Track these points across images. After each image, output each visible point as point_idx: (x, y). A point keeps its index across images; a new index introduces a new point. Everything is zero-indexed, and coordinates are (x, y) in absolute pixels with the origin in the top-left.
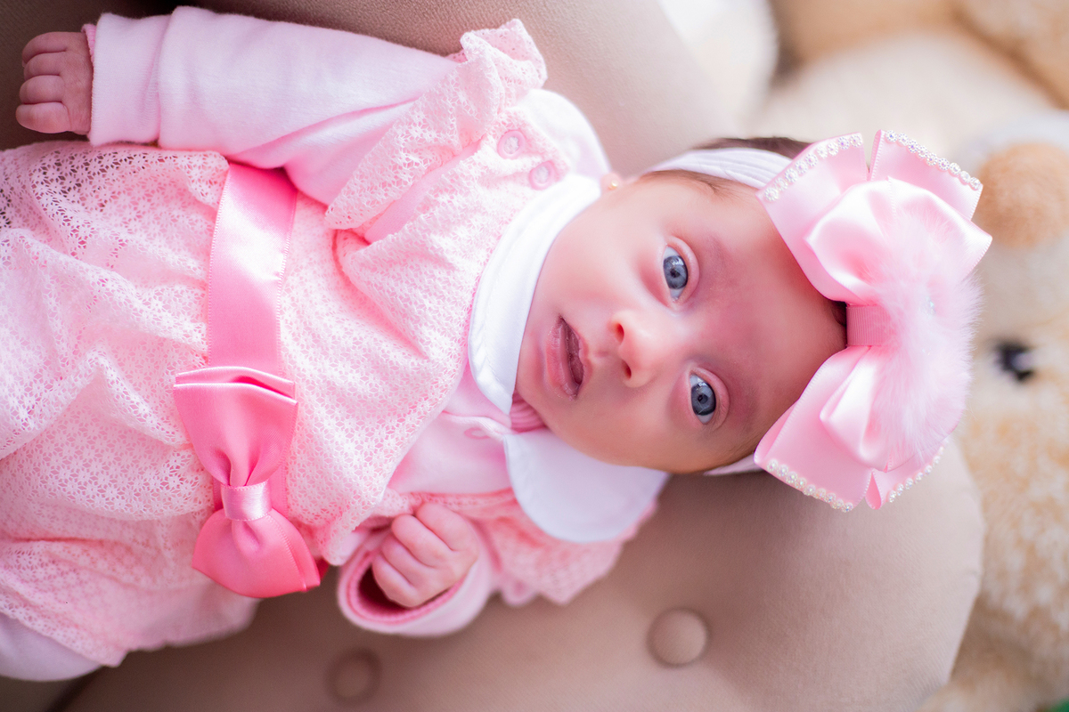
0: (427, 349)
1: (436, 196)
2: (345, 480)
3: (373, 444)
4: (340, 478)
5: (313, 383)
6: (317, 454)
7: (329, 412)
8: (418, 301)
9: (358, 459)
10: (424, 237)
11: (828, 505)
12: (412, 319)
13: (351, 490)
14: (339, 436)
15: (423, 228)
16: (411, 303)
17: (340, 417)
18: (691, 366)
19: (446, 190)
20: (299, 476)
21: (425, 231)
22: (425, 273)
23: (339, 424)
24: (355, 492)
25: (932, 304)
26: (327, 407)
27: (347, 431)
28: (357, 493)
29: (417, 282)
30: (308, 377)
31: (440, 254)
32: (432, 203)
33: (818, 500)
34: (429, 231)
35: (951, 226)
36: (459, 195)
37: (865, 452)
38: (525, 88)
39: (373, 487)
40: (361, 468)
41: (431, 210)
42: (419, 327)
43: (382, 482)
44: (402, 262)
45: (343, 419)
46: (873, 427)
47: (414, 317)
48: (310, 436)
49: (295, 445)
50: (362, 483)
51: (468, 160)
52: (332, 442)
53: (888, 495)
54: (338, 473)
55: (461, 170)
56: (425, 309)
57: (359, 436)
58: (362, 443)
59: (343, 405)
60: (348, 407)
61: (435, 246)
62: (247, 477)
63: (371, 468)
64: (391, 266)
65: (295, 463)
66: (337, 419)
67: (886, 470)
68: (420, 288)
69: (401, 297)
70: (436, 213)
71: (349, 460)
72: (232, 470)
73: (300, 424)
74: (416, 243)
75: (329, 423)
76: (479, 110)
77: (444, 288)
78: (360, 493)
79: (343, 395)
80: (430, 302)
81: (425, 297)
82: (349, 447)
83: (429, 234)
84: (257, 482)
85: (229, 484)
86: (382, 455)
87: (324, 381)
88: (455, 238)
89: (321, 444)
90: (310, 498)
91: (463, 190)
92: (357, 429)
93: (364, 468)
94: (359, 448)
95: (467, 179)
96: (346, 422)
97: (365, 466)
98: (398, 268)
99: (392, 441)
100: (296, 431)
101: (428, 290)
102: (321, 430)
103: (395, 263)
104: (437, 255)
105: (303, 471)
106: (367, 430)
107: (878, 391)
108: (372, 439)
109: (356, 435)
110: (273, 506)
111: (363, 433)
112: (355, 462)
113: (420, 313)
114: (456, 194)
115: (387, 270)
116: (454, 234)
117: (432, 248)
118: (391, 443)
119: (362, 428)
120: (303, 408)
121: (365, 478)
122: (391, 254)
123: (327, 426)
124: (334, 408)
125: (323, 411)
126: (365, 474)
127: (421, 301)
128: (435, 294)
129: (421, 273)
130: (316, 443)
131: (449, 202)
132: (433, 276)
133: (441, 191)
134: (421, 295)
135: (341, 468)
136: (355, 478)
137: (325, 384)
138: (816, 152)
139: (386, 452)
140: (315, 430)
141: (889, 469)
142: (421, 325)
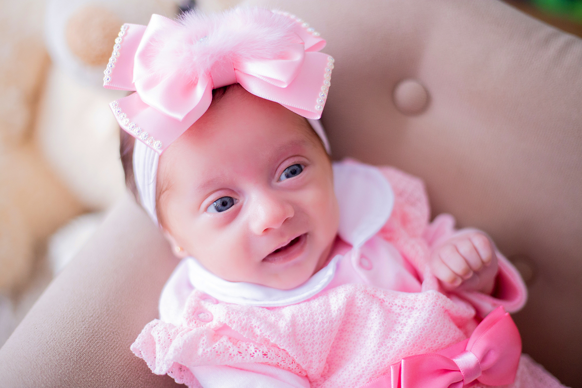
0: (343, 309)
1: (257, 336)
2: (430, 315)
3: (404, 310)
4: (430, 318)
5: (383, 356)
6: (422, 337)
7: (396, 340)
8: (321, 325)
9: (415, 314)
10: (284, 336)
11: (333, 71)
12: (332, 325)
13: (434, 309)
14: (407, 329)
15: (279, 339)
16: (324, 330)
17: (396, 334)
18: (274, 183)
19: (252, 331)
20: (438, 342)
21: (281, 337)
22: (304, 329)
23: (401, 333)
24: (434, 306)
25: (201, 40)
26: (394, 343)
27: (402, 327)
28: (434, 304)
29: (311, 331)
30: (381, 359)
31: (290, 324)
32: (262, 337)
33: (331, 77)
34: (280, 335)
35: (152, 39)
36: (252, 323)
37: (297, 57)
38: (168, 326)
39: (426, 298)
40: (419, 310)
41: (266, 337)
42: (334, 319)
43: (421, 296)
44: (303, 346)
45: (397, 332)
46: (282, 56)
47: (331, 324)
48: (414, 345)
49: (422, 352)
50: (427, 305)
51: (230, 326)
52: (412, 332)
53: (316, 37)
54: (428, 321)
55: (238, 327)
56: (324, 320)
57: (403, 320)
58: (406, 317)
59: (389, 335)
60: (389, 332)
61: (286, 329)
62: (455, 372)
63: (417, 305)
64: (306, 352)
65: (432, 347)
66: (398, 335)
67: (303, 43)
68: (313, 328)
69: (323, 337)
70: (268, 333)
71: (418, 317)
72: (454, 382)
73: (409, 353)
74: (289, 340)
75: (403, 338)
76: (200, 338)
77: (306, 315)
78: (432, 303)
79: (383, 336)
80: (318, 319)
81: (317, 323)
82: (411, 322)
83: (281, 334)
84: (455, 364)
85: (463, 381)
86: (406, 303)
87: (379, 350)
88: (277, 321)
89: (416, 337)
90: (448, 331)
91: (249, 321)
92: (399, 323)
93: (418, 308)
94: (409, 317)
95: (241, 321)
96: (398, 330)
97: (417, 308)
98: (306, 347)
99: (396, 301)
100: (414, 354)
101: (312, 323)
102: (408, 340)
103: (304, 350)
104: (291, 326)
105: (435, 342)
106: (397, 317)
107: (262, 58)
108: (401, 312)
109: (403, 322)
110: (464, 351)
111: (400, 318)
112: (418, 314)
113: (327, 322)
114: (252, 325)
115: (309, 354)
116: (274, 323)
117: (288, 330)
118: (398, 302)
119: (397, 320)
120: (399, 356)
121: (423, 305)
122: (300, 354)
123: (405, 338)
124: (393, 339)
125: (396, 344)
126: (421, 306)
127: (320, 324)
128: (313, 318)
129: (305, 332)
130: (416, 340)
131: (258, 328)
132: (303, 324)
133: (254, 334)
134: (317, 326)
135: (425, 320)
136: (426, 310)
137: (381, 349)
138: (127, 125)
139: (404, 302)
140: (410, 344)
141: (302, 42)
142: (333, 318)
